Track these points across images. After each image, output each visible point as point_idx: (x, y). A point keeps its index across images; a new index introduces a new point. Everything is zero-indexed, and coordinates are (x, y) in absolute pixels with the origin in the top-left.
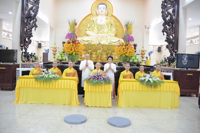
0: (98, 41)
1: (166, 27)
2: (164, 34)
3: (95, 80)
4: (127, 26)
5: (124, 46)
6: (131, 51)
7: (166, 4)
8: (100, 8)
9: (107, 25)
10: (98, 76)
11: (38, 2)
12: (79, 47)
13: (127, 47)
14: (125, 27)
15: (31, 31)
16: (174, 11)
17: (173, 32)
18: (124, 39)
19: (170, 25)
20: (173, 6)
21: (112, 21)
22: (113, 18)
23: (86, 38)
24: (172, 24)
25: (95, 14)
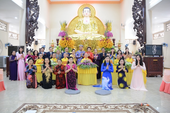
0: (84, 37)
1: (137, 25)
2: (135, 31)
3: (85, 65)
4: (107, 24)
5: (104, 41)
6: (110, 44)
7: (135, 8)
8: (85, 11)
9: (91, 24)
10: (87, 63)
11: (38, 9)
12: (71, 42)
13: (107, 41)
14: (105, 26)
15: (34, 31)
16: (142, 13)
17: (142, 28)
18: (105, 35)
19: (140, 23)
20: (141, 9)
21: (95, 21)
22: (96, 19)
23: (74, 36)
24: (141, 22)
25: (81, 16)
